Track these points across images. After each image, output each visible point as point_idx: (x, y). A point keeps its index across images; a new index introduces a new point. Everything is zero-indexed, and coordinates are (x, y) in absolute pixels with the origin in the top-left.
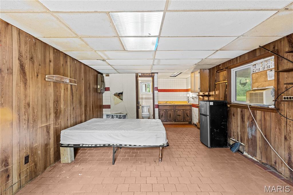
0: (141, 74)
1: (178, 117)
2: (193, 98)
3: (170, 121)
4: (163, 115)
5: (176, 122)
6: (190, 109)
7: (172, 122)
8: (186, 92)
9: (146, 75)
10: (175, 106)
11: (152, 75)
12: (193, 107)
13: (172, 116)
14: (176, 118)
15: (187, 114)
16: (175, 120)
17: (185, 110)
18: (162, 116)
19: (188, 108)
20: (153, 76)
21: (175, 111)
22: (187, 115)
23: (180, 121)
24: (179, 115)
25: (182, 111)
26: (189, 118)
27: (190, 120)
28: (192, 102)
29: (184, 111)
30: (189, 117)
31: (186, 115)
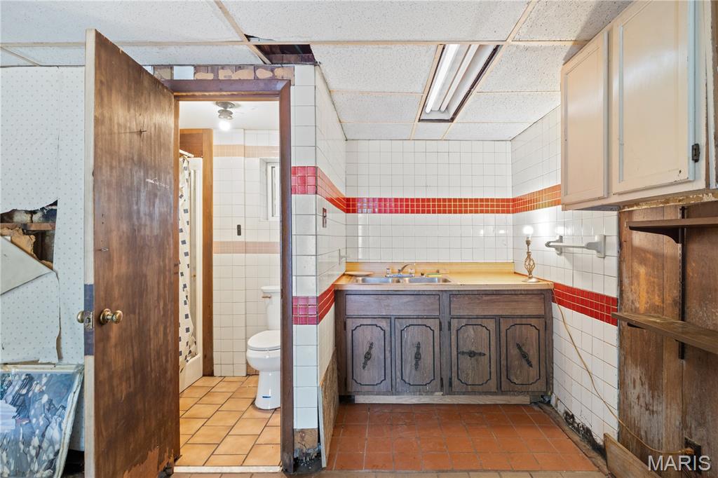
0: (197, 68)
1: (466, 362)
2: (560, 250)
3: (419, 388)
4: (377, 353)
5: (450, 391)
6: (538, 317)
7: (432, 393)
8: (508, 212)
9: (235, 76)
10: (445, 298)
11: (274, 79)
12: (560, 303)
13: (427, 359)
14: (454, 369)
15: (519, 347)
16: (446, 382)
17: (511, 322)
18: (368, 356)
19: (532, 308)
20: (280, 86)
21: (445, 326)
22: (524, 356)
23: (477, 388)
24: (472, 354)
25: (491, 325)
26: (533, 372)
27: (543, 380)
28: (555, 271)
29: (503, 328)
30: (534, 362)
31: (514, 351)
